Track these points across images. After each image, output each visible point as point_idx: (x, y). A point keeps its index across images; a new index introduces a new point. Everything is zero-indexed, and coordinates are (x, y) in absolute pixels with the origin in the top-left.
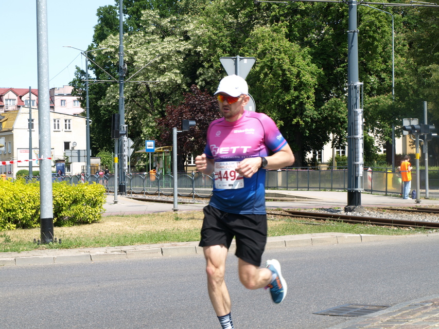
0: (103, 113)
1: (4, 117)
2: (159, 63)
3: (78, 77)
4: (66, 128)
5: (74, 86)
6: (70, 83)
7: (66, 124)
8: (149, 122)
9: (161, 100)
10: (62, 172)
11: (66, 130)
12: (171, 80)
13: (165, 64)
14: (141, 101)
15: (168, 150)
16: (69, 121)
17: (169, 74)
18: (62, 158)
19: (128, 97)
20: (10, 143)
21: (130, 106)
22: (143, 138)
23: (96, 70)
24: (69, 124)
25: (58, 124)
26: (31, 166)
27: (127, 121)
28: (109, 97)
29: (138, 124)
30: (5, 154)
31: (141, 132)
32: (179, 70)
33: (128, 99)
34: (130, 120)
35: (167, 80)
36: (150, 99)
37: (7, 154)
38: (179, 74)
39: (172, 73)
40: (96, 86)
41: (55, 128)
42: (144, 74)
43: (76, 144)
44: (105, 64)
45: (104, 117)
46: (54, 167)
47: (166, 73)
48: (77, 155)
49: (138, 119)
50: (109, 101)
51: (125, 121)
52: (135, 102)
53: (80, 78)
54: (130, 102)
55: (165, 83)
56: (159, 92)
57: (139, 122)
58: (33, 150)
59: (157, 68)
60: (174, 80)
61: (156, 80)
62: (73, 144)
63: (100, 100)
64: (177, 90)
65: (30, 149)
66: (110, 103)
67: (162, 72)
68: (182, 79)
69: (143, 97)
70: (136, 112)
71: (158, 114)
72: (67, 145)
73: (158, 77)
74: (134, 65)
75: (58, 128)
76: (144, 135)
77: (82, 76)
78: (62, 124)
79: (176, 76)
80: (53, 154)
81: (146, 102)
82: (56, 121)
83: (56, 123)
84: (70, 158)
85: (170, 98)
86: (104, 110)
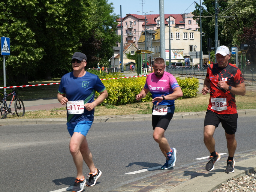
0: (211, 30)
1: (156, 32)
2: (242, 2)
3: (197, 9)
4: (191, 38)
5: (194, 15)
6: (192, 12)
7: (190, 36)
8: (236, 35)
9: (243, 22)
10: (188, 63)
11: (191, 39)
12: (248, 11)
13: (245, 2)
14: (232, 23)
15: (244, 53)
16: (192, 34)
17: (247, 8)
18: (188, 55)
19: (224, 21)
20: (159, 46)
21: (226, 25)
22: (233, 44)
23: (207, 5)
24: (192, 36)
25: (186, 36)
26: (170, 59)
27: (224, 34)
28: (213, 21)
29: (230, 36)
30: (157, 53)
31: (232, 40)
32: (253, 5)
33: (225, 22)
34: (226, 33)
35: (246, 11)
36: (237, 21)
37: (158, 53)
38: (254, 7)
39: (249, 7)
40: (207, 14)
41: (184, 38)
42: (233, 8)
43: (196, 47)
44: (212, 2)
45: (211, 32)
46: (183, 60)
47: (246, 7)
48: (196, 54)
49: (230, 33)
50: (214, 24)
51: (223, 34)
52: (229, 24)
53: (198, 9)
54: (226, 23)
55: (245, 13)
56: (242, 18)
57: (231, 34)
58: (171, 50)
59: (241, 5)
60: (250, 11)
61: (240, 11)
62: (195, 47)
63: (209, 22)
64: (252, 17)
65: (170, 50)
66: (214, 25)
67: (244, 7)
68: (255, 11)
69: (233, 21)
70: (229, 29)
71: (242, 30)
72: (191, 47)
73: (241, 10)
74: (228, 2)
75: (186, 38)
76: (234, 42)
77: (199, 8)
78: (188, 35)
79: (251, 9)
80: (183, 52)
81: (235, 23)
82: (185, 34)
83: (185, 35)
84: (191, 56)
85: (248, 21)
86: (212, 28)
